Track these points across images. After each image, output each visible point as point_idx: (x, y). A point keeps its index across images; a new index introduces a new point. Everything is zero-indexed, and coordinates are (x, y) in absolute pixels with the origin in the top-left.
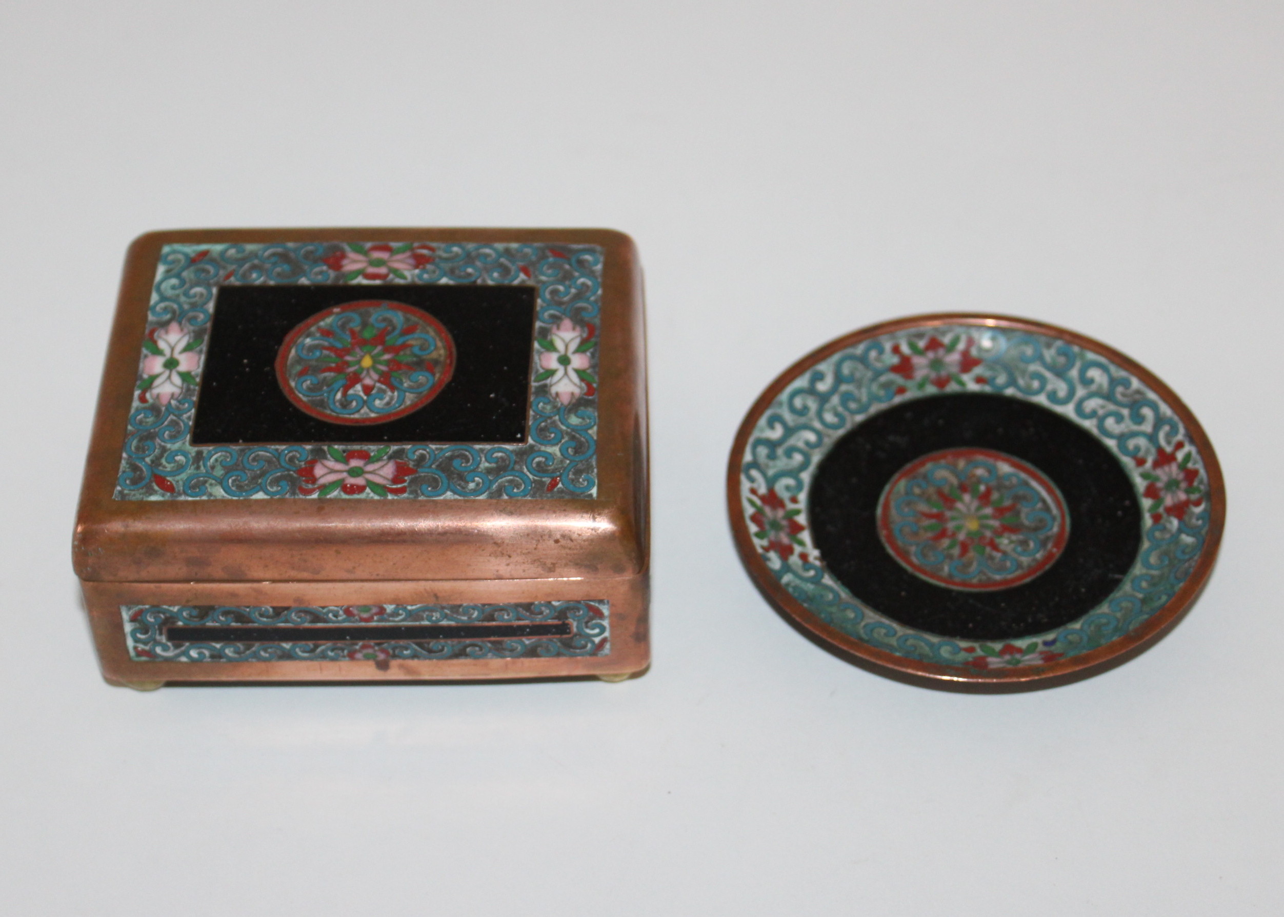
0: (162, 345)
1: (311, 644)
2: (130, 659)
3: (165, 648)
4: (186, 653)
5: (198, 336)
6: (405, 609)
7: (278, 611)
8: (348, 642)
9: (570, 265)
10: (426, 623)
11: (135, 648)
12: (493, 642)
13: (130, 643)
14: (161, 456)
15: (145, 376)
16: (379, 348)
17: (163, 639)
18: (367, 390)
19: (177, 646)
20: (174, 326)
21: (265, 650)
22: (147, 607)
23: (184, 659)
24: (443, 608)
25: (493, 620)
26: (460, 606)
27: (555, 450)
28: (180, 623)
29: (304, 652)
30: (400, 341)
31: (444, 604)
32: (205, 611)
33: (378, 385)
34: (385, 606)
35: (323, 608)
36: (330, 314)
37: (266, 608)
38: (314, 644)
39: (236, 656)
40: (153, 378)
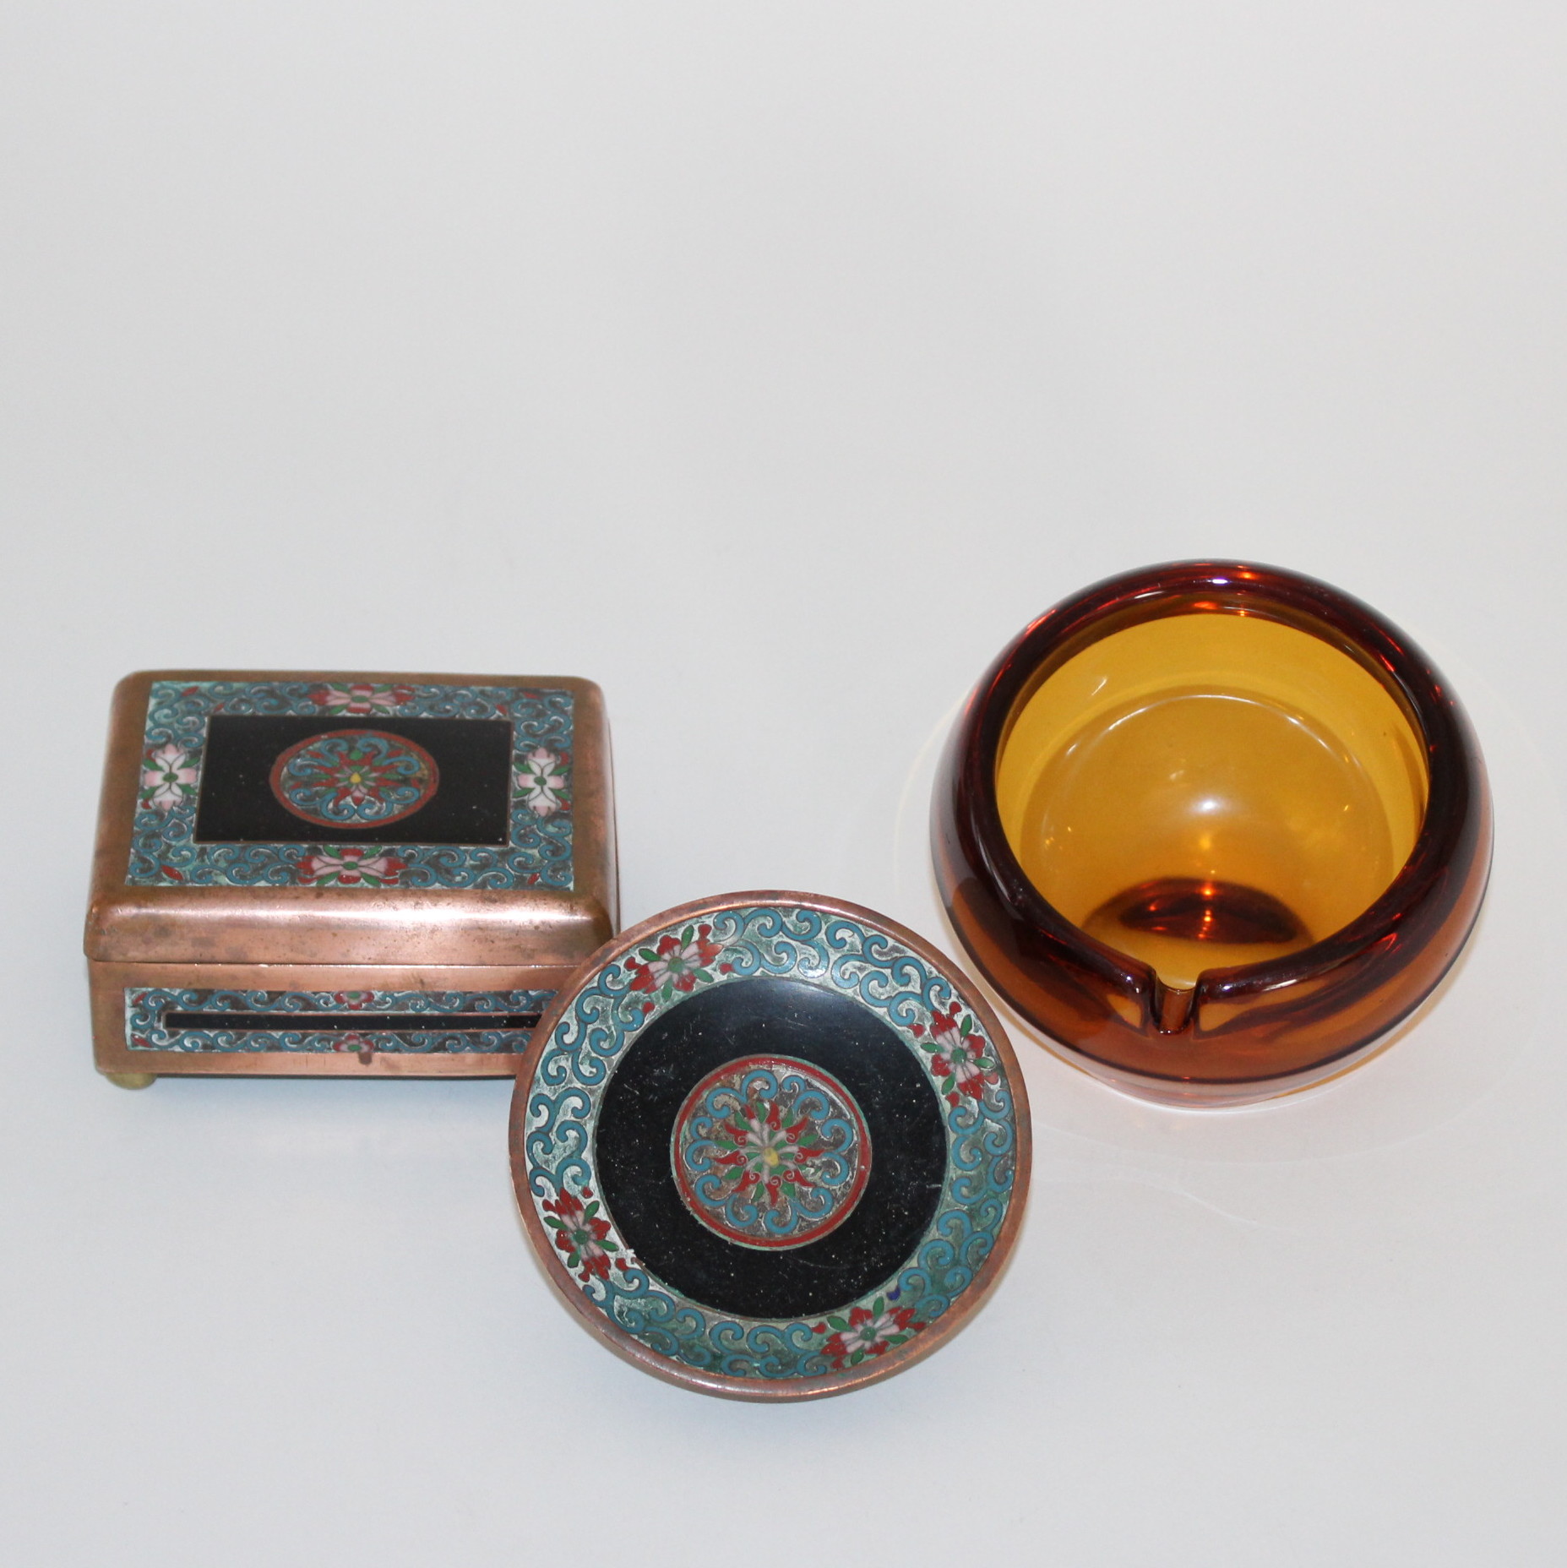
0: (160, 762)
1: (298, 1033)
2: (126, 1047)
3: (161, 1038)
4: (180, 1043)
5: (194, 755)
6: (391, 996)
7: (274, 996)
8: (334, 1032)
9: (543, 705)
10: (411, 1012)
11: (133, 1035)
12: (470, 1035)
13: (128, 1030)
14: (168, 851)
15: (146, 788)
16: (366, 768)
17: (161, 1026)
18: (358, 801)
19: (172, 1035)
20: (170, 748)
21: (256, 1042)
22: (150, 989)
23: (177, 1049)
24: (427, 996)
25: (474, 1010)
26: (444, 993)
27: (535, 852)
28: (179, 1009)
29: (291, 1043)
30: (386, 762)
31: (429, 991)
32: (204, 995)
33: (367, 797)
34: (373, 992)
35: (315, 993)
36: (319, 740)
37: (262, 993)
38: (302, 1034)
39: (227, 1046)
40: (154, 790)
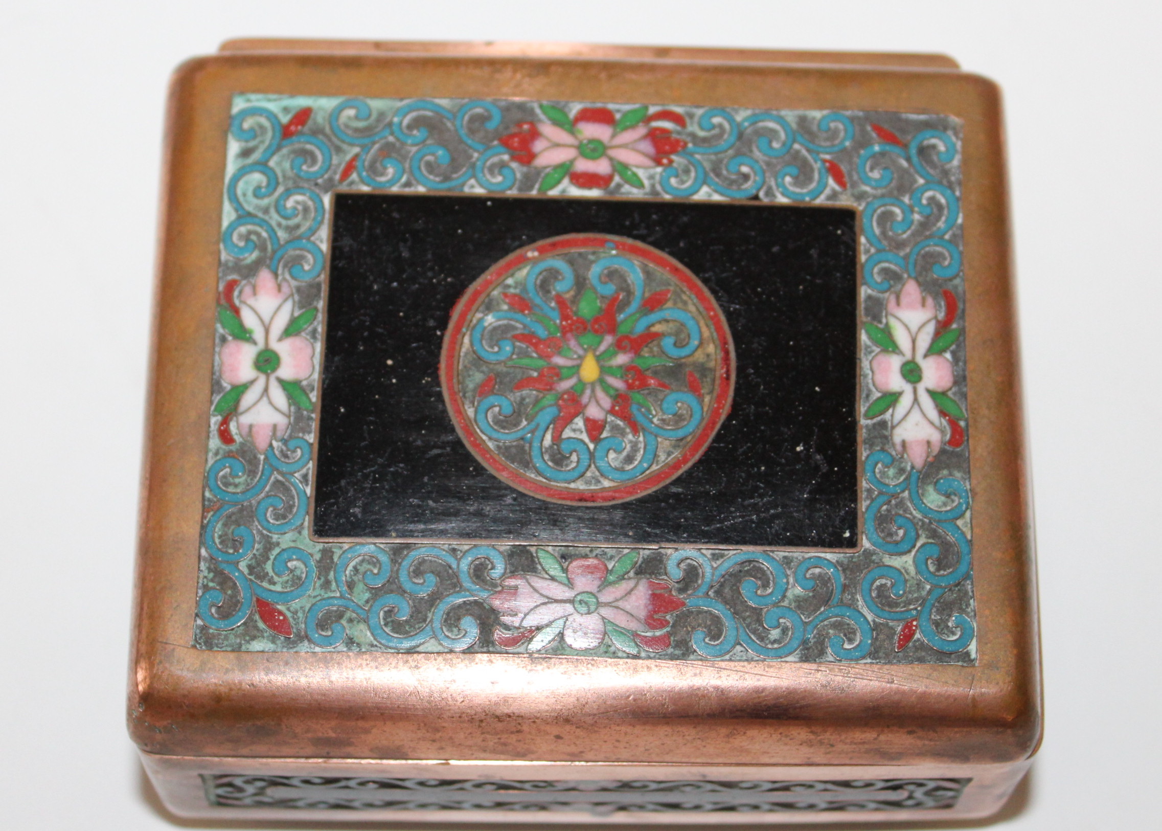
0: (249, 319)
5: (305, 297)
9: (908, 159)
14: (265, 556)
15: (226, 386)
16: (609, 340)
18: (594, 428)
20: (265, 277)
27: (905, 562)
30: (640, 327)
33: (610, 418)
36: (523, 260)
40: (240, 389)
